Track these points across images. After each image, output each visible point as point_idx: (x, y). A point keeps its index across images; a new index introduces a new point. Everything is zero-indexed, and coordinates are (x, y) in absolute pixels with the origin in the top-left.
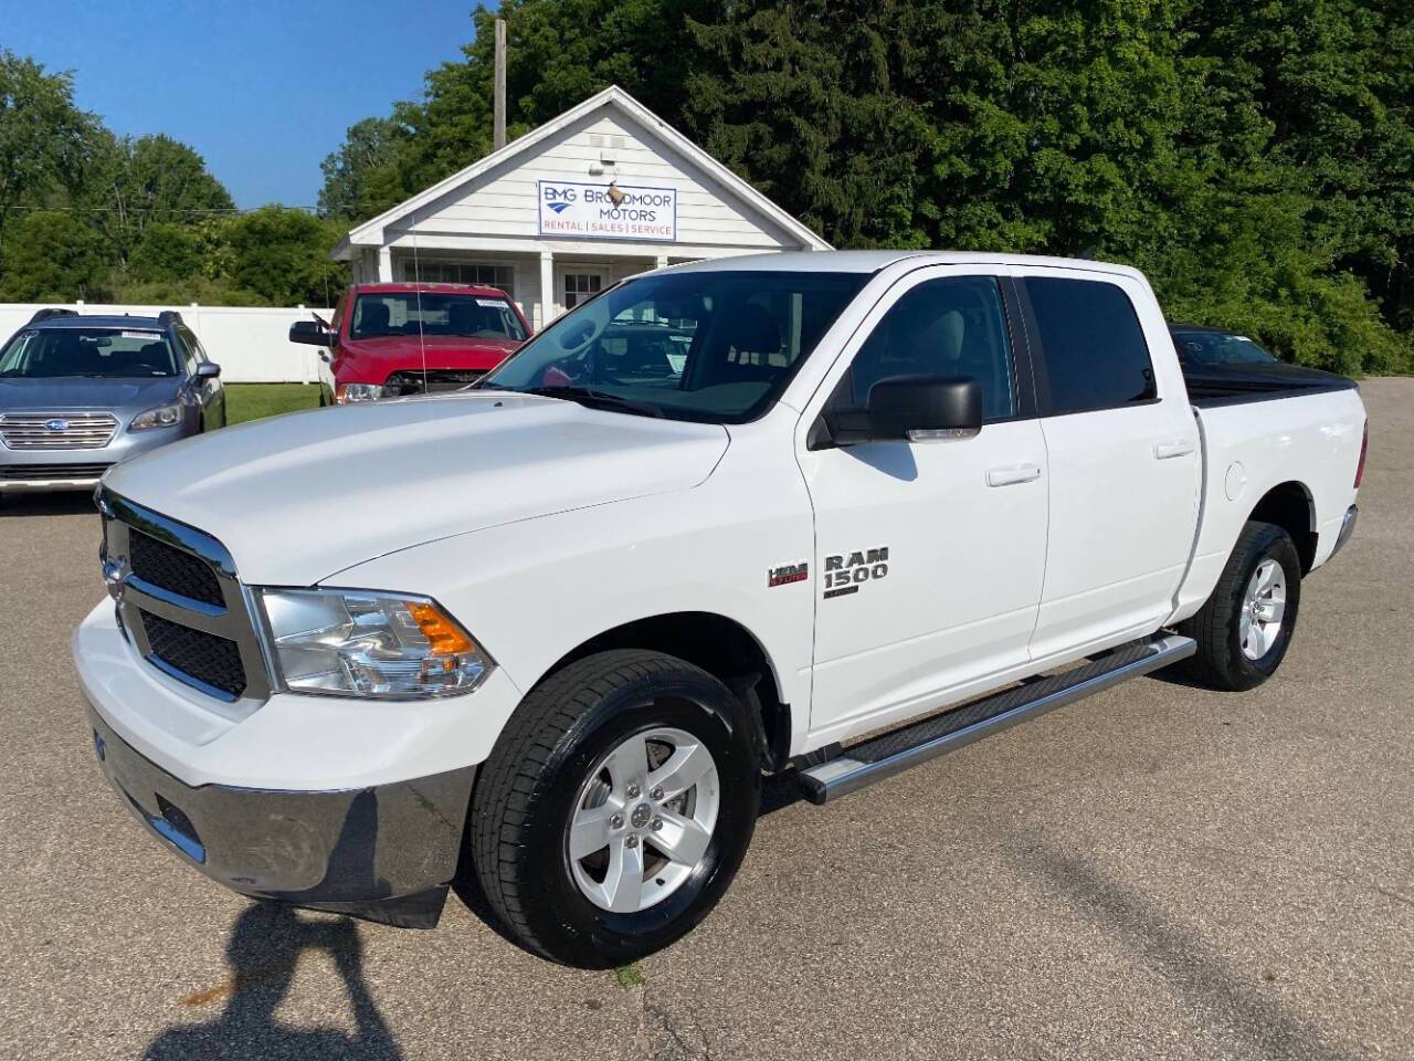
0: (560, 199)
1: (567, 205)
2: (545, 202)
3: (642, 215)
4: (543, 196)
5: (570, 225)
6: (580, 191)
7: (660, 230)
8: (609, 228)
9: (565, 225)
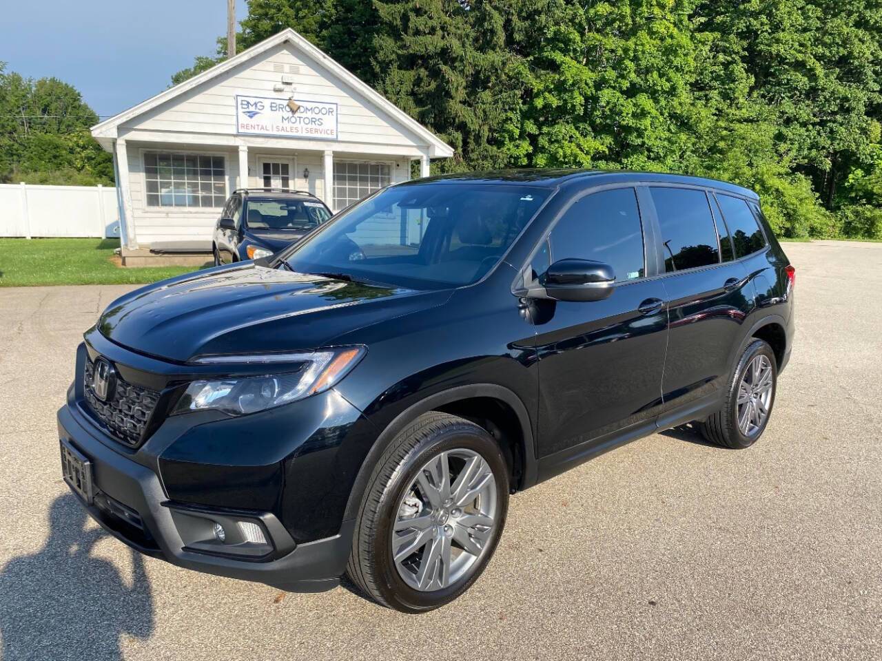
0: (252, 109)
1: (257, 113)
2: (240, 110)
3: (313, 121)
4: (240, 106)
5: (260, 127)
6: (267, 103)
7: (326, 132)
8: (288, 129)
9: (256, 127)
